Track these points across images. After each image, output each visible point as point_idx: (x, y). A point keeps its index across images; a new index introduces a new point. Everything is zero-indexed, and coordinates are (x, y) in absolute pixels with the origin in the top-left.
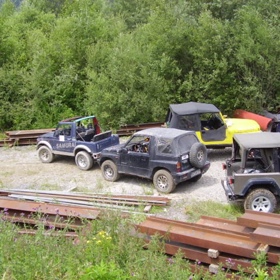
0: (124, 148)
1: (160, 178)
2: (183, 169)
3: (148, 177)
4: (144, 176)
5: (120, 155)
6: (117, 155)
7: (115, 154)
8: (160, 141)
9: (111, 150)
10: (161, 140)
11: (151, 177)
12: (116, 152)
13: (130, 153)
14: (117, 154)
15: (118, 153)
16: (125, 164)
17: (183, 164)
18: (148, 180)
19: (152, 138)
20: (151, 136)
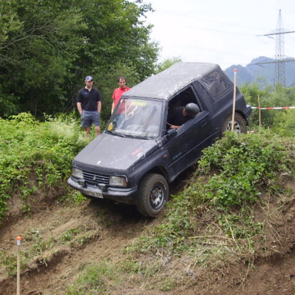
5: (166, 148)
6: (164, 152)
7: (157, 154)
8: (207, 82)
9: (147, 154)
10: (206, 79)
12: (159, 148)
14: (161, 151)
16: (180, 157)
19: (194, 85)
20: (191, 84)
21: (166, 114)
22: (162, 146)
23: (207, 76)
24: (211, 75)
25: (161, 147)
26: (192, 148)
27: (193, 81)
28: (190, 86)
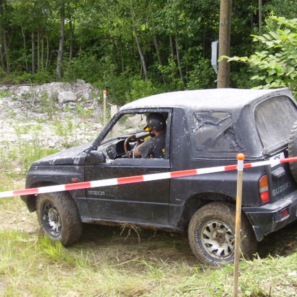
0: (93, 152)
1: (208, 229)
2: (274, 193)
3: (170, 225)
4: (159, 223)
5: (83, 170)
6: (76, 174)
7: (68, 170)
8: (199, 121)
9: (57, 161)
10: (202, 116)
11: (179, 225)
12: (72, 164)
13: (111, 164)
14: (74, 170)
15: (77, 167)
16: (98, 197)
17: (275, 178)
18: (172, 235)
19: (174, 113)
20: (172, 109)
21: (107, 128)
22: (78, 165)
23: (208, 112)
24: (214, 115)
25: (76, 165)
26: (124, 199)
27: (177, 107)
28: (168, 111)
